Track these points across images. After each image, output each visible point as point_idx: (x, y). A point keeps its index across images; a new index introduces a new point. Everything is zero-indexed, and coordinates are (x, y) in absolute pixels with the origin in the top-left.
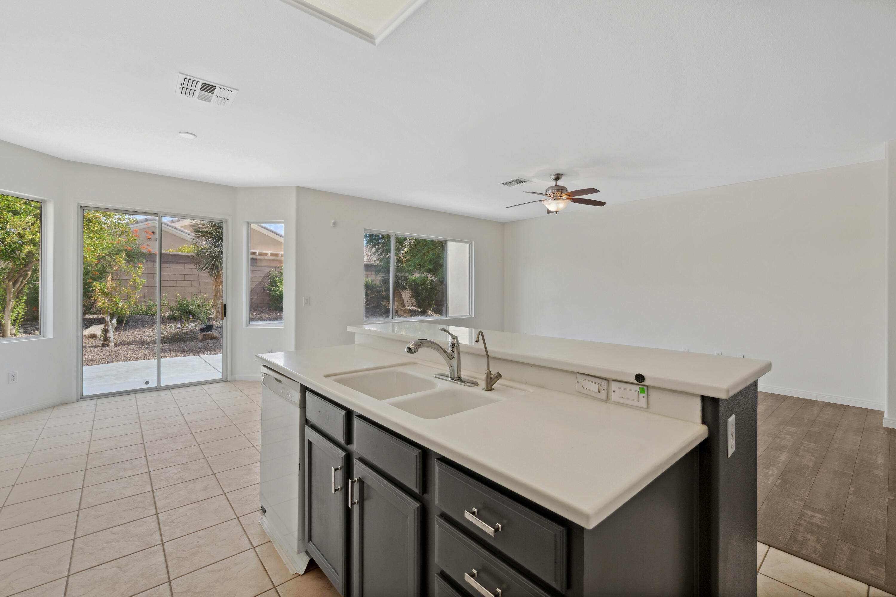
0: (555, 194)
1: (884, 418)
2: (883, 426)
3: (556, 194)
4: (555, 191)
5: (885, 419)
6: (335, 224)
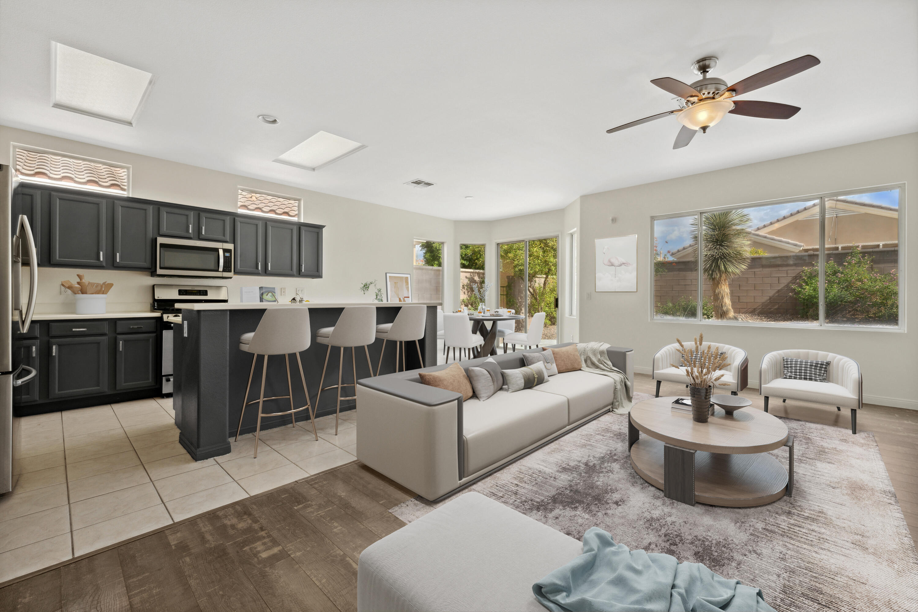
6: (614, 220)
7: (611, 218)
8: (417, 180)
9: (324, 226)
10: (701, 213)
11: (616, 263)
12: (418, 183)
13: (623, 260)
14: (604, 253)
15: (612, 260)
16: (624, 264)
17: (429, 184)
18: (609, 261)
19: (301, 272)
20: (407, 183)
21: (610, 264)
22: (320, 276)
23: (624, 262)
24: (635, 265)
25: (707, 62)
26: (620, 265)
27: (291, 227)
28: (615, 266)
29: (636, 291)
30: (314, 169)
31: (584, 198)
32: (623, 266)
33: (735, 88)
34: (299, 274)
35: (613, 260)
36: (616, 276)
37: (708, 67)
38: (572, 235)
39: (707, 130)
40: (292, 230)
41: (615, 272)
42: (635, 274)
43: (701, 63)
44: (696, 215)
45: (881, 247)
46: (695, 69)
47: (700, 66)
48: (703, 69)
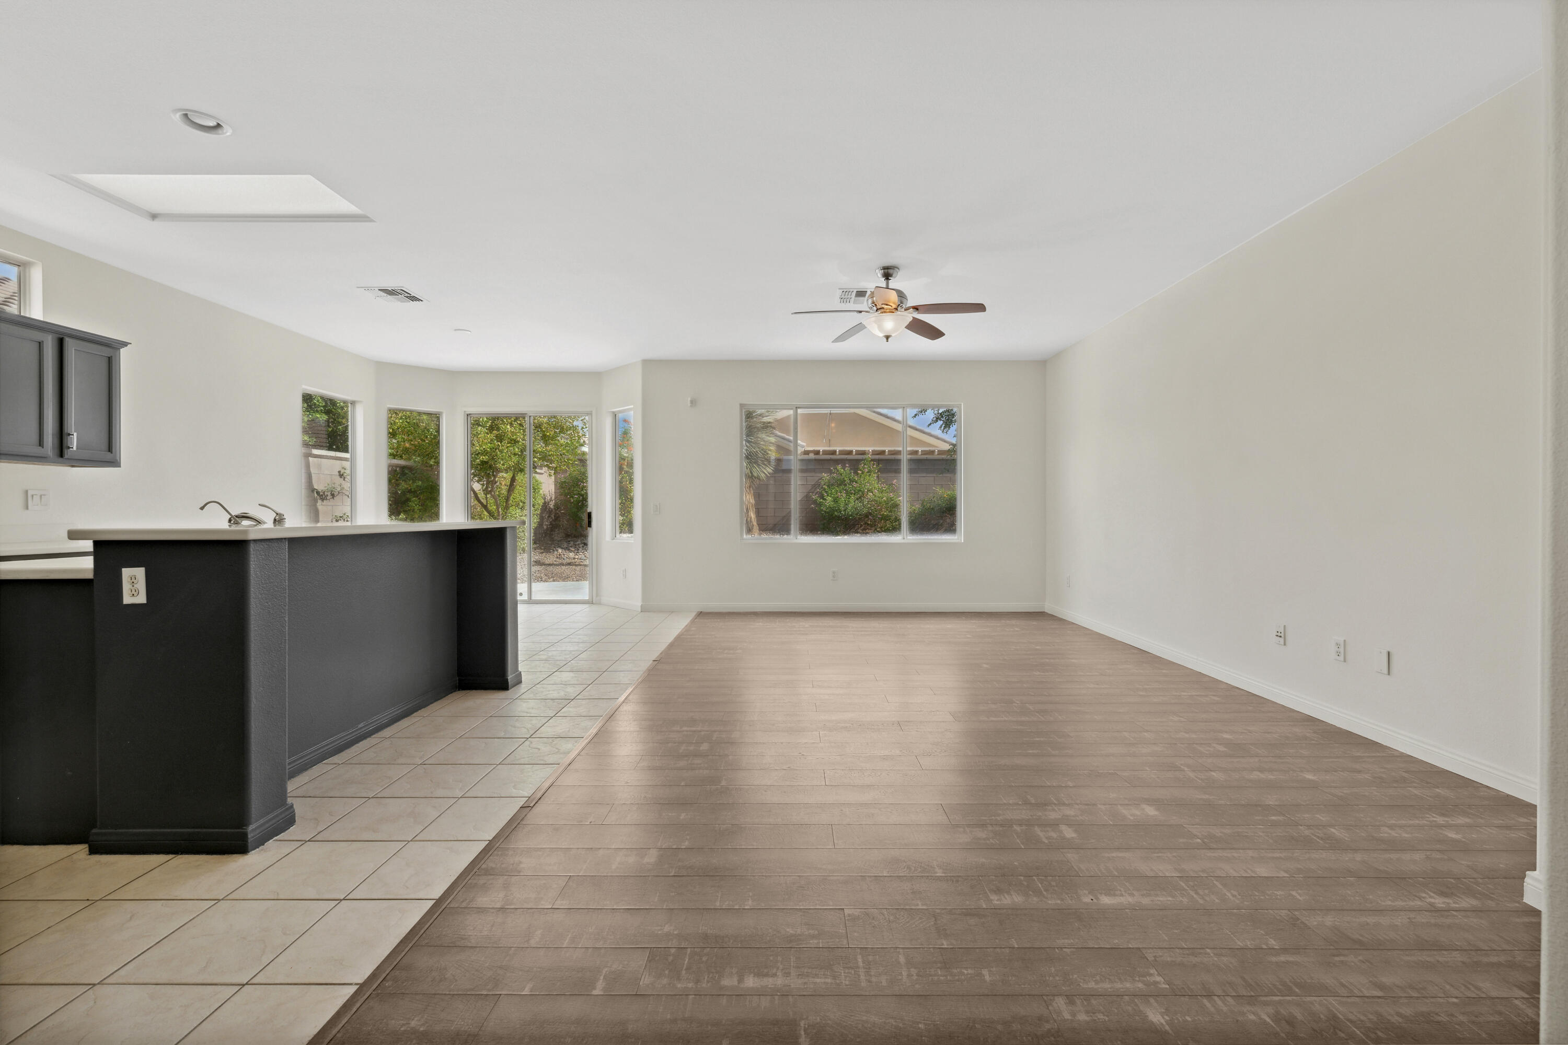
6: (693, 403)
7: (689, 399)
8: (396, 289)
9: (125, 344)
10: (796, 407)
12: (391, 292)
17: (414, 299)
19: (65, 451)
20: (368, 289)
22: (114, 463)
25: (891, 271)
27: (39, 336)
30: (154, 216)
31: (648, 364)
33: (919, 308)
34: (61, 455)
37: (891, 275)
38: (616, 415)
39: (889, 339)
40: (40, 344)
43: (886, 270)
44: (792, 409)
46: (880, 273)
47: (884, 272)
48: (887, 276)
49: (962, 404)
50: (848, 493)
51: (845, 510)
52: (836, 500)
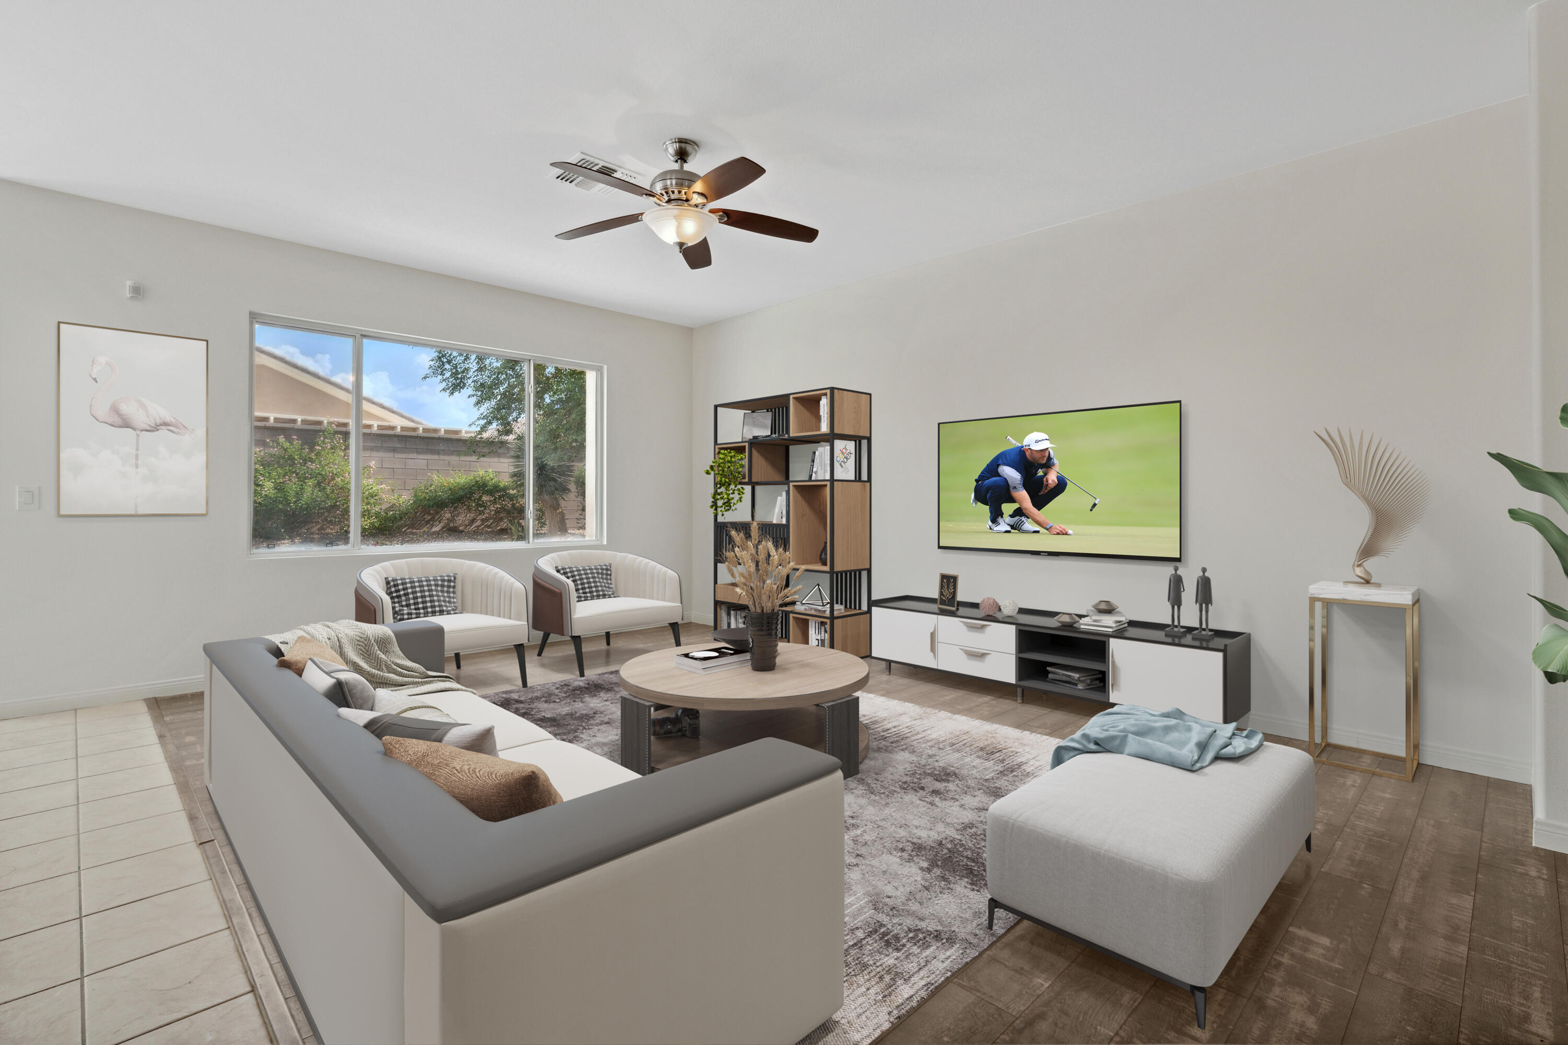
0: (676, 192)
1: (1536, 822)
2: (1534, 845)
3: (680, 192)
4: (671, 184)
5: (1538, 823)
7: (129, 283)
11: (140, 419)
13: (160, 412)
14: (95, 380)
15: (125, 409)
16: (165, 424)
18: (115, 410)
21: (117, 420)
23: (168, 419)
24: (201, 433)
25: (689, 148)
26: (155, 428)
28: (134, 429)
29: (204, 512)
32: (163, 432)
35: (128, 409)
36: (140, 462)
41: (137, 449)
42: (200, 459)
43: (683, 145)
45: (299, 423)
46: (672, 149)
47: (680, 148)
48: (682, 156)
49: (605, 367)
50: (303, 479)
51: (295, 502)
52: (279, 488)
